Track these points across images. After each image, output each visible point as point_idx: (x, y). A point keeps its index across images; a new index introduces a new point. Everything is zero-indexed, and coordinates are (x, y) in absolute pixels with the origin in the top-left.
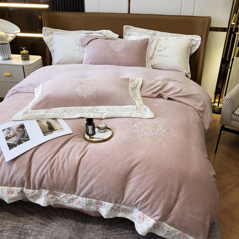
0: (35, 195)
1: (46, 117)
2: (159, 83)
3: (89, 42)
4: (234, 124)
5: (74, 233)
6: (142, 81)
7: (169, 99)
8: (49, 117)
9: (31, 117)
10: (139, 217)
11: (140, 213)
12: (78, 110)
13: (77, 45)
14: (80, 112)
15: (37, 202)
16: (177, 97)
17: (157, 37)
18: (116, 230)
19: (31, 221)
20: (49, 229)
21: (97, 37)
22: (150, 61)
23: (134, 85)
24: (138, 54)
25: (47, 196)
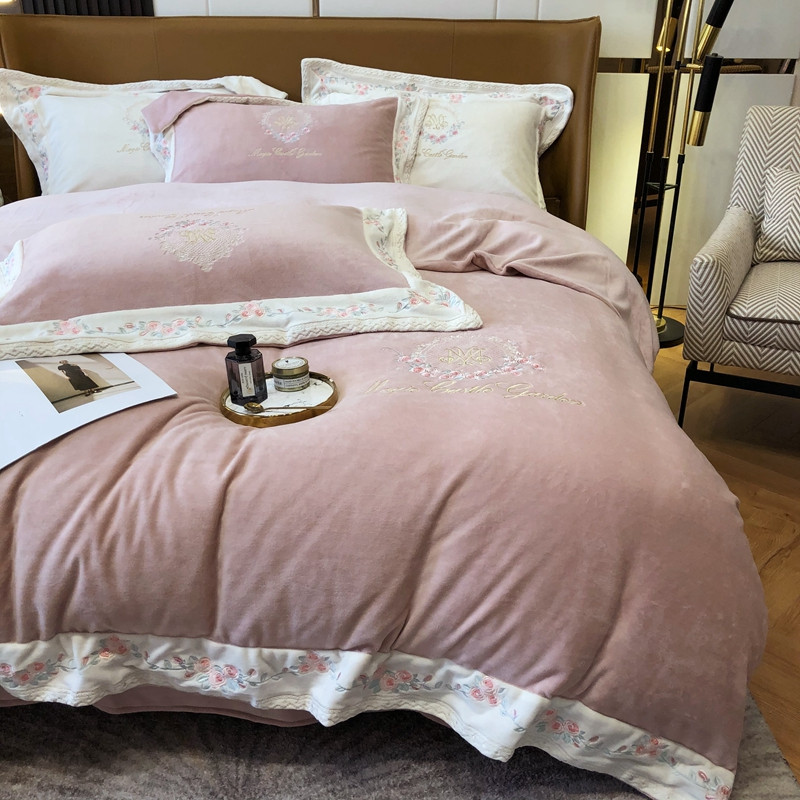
0: (38, 666)
1: (56, 348)
2: (464, 224)
3: (180, 116)
4: (734, 354)
6: (405, 220)
7: (513, 272)
8: (69, 346)
10: (476, 693)
12: (184, 318)
13: (137, 131)
14: (190, 325)
15: (48, 694)
16: (538, 264)
17: (421, 96)
18: (383, 769)
19: (16, 787)
21: (210, 95)
22: (406, 175)
23: (381, 229)
24: (366, 149)
25: (90, 660)
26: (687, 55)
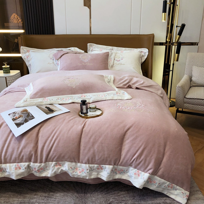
0: (41, 169)
1: (44, 103)
2: (126, 78)
3: (61, 56)
4: (186, 106)
5: (77, 200)
6: (113, 77)
7: (137, 88)
8: (47, 103)
9: (31, 104)
10: (135, 174)
11: (135, 170)
12: (69, 97)
13: (51, 59)
14: (71, 99)
15: (44, 175)
16: (142, 87)
17: (114, 51)
18: (113, 193)
20: (54, 200)
21: (68, 52)
22: (111, 69)
23: (108, 79)
24: (103, 63)
25: (53, 168)
26: (174, 42)
